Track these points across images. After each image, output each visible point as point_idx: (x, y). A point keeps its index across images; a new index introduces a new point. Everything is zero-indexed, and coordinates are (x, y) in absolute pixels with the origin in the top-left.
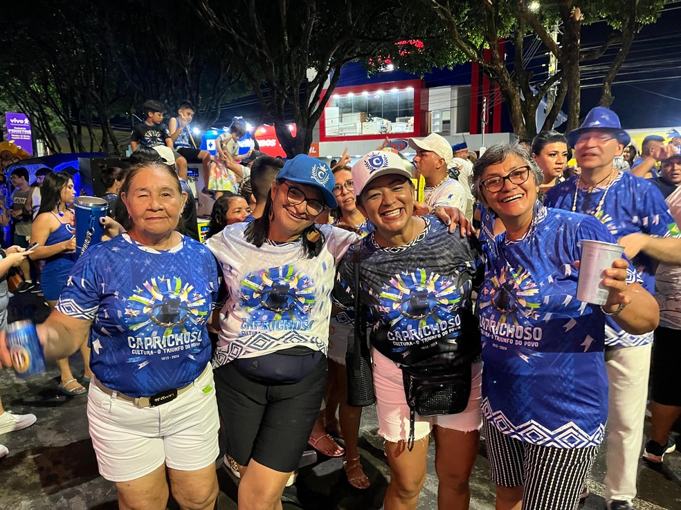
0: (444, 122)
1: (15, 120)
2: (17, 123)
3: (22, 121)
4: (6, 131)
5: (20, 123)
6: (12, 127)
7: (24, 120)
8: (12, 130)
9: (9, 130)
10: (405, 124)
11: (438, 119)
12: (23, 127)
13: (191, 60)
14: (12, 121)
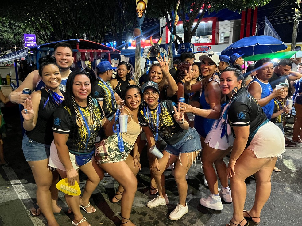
0: (225, 38)
1: (28, 37)
2: (29, 39)
3: (31, 38)
4: (24, 42)
5: (30, 39)
6: (27, 41)
7: (32, 37)
8: (27, 42)
9: (26, 42)
10: (207, 39)
11: (223, 36)
12: (32, 40)
13: (125, 6)
14: (27, 38)
